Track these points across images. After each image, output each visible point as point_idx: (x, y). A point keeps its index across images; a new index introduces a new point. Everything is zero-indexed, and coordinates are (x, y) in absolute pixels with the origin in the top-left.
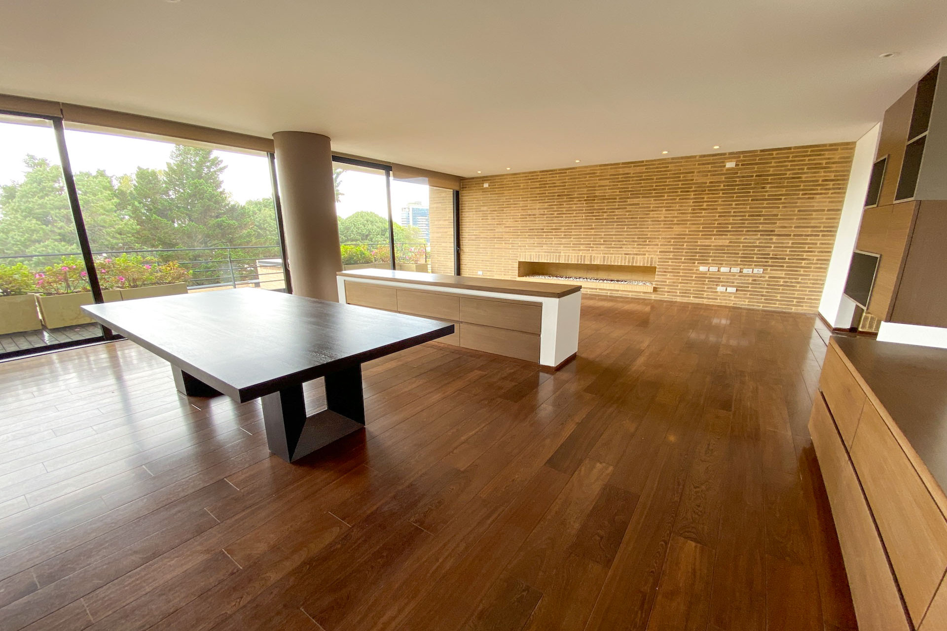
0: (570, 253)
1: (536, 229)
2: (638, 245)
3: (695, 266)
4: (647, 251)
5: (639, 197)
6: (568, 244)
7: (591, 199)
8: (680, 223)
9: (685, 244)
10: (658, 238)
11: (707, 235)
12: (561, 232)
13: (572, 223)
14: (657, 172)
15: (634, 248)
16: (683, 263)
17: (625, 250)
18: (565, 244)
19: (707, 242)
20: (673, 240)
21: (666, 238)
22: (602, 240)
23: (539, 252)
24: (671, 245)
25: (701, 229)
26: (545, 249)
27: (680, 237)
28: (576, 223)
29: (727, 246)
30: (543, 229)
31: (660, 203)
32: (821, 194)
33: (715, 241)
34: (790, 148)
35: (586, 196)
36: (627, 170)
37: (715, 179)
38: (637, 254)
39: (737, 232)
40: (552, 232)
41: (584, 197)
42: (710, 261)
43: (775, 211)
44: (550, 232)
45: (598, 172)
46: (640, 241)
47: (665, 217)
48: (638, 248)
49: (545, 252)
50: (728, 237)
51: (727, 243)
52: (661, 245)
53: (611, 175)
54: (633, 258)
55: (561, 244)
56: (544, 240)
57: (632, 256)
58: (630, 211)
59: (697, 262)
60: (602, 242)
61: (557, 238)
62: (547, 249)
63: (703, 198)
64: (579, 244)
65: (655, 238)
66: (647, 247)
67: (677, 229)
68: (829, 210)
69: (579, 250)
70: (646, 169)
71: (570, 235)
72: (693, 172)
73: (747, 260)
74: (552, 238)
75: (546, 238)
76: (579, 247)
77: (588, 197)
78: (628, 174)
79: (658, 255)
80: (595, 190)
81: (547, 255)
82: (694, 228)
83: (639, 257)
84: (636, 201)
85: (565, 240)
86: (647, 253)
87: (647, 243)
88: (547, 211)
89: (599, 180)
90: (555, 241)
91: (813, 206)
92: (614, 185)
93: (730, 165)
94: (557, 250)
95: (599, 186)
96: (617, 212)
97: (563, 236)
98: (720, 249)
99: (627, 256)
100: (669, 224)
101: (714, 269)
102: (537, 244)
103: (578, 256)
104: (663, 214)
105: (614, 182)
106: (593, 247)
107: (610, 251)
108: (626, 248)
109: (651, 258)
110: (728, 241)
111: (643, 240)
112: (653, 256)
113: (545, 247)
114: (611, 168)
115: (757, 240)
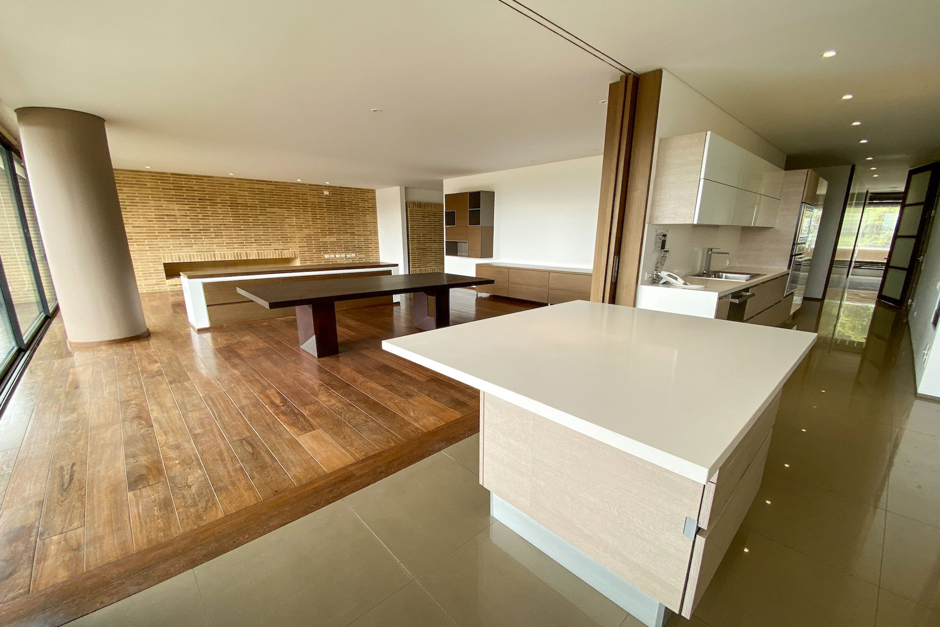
0: (224, 251)
1: (180, 230)
2: (282, 242)
3: (322, 255)
4: (290, 247)
5: (275, 208)
6: (221, 243)
7: (234, 205)
8: (308, 227)
9: (313, 241)
10: (295, 237)
11: (325, 236)
12: (211, 233)
13: (221, 225)
14: (284, 191)
15: (280, 245)
16: (315, 253)
17: (274, 246)
18: (218, 243)
19: (325, 240)
20: (305, 239)
21: (299, 238)
22: (253, 239)
23: (189, 252)
24: (305, 242)
25: (320, 231)
26: (196, 249)
27: (309, 236)
28: (224, 225)
29: (336, 242)
30: (189, 230)
31: (291, 213)
32: (368, 214)
33: (329, 239)
34: (351, 188)
35: (229, 202)
36: (261, 186)
37: (320, 200)
38: (283, 249)
39: (339, 234)
40: (201, 233)
41: (228, 203)
42: (329, 251)
43: (352, 222)
44: (199, 233)
45: (236, 183)
46: (283, 240)
47: (296, 223)
48: (283, 245)
49: (196, 252)
50: (335, 236)
51: (335, 240)
52: (299, 242)
53: (248, 188)
54: (281, 252)
55: (213, 243)
56: (193, 240)
57: (280, 251)
58: (271, 218)
59: (322, 252)
60: (253, 241)
61: (208, 238)
62: (199, 249)
63: (316, 212)
64: (233, 243)
65: (293, 237)
66: (290, 244)
67: (306, 231)
68: (373, 223)
69: (233, 248)
70: (275, 187)
71: (222, 235)
72: (307, 194)
73: (347, 250)
74: (202, 238)
75: (195, 238)
76: (233, 246)
77: (231, 203)
78: (262, 189)
79: (298, 249)
80: (237, 198)
81: (200, 255)
82: (315, 230)
83: (285, 251)
84: (273, 210)
85: (217, 240)
86: (290, 248)
87: (289, 241)
88: (189, 213)
89: (238, 190)
90: (206, 241)
91: (366, 220)
92: (252, 196)
93: (326, 193)
94: (210, 249)
95: (239, 196)
96: (260, 217)
97: (213, 236)
98: (332, 243)
99: (276, 251)
100: (300, 228)
101: (332, 256)
102: (184, 244)
103: (234, 253)
104: (294, 221)
105: (252, 194)
106: (246, 245)
107: (262, 247)
108: (274, 245)
109: (294, 252)
110: (336, 239)
111: (285, 239)
112: (294, 250)
113: (194, 247)
114: (247, 183)
115: (348, 237)
